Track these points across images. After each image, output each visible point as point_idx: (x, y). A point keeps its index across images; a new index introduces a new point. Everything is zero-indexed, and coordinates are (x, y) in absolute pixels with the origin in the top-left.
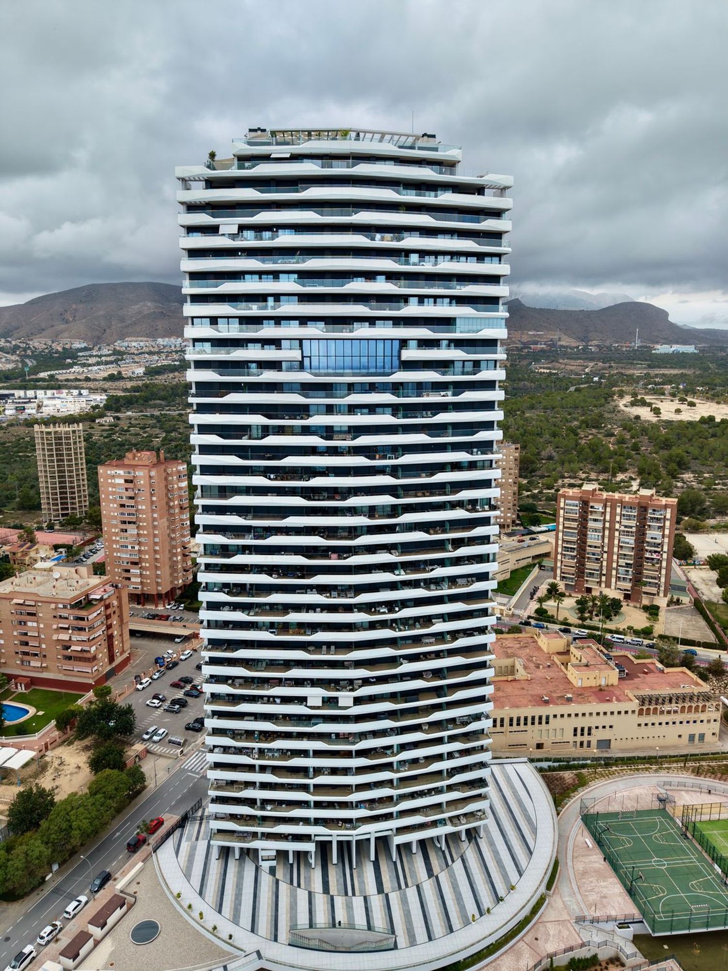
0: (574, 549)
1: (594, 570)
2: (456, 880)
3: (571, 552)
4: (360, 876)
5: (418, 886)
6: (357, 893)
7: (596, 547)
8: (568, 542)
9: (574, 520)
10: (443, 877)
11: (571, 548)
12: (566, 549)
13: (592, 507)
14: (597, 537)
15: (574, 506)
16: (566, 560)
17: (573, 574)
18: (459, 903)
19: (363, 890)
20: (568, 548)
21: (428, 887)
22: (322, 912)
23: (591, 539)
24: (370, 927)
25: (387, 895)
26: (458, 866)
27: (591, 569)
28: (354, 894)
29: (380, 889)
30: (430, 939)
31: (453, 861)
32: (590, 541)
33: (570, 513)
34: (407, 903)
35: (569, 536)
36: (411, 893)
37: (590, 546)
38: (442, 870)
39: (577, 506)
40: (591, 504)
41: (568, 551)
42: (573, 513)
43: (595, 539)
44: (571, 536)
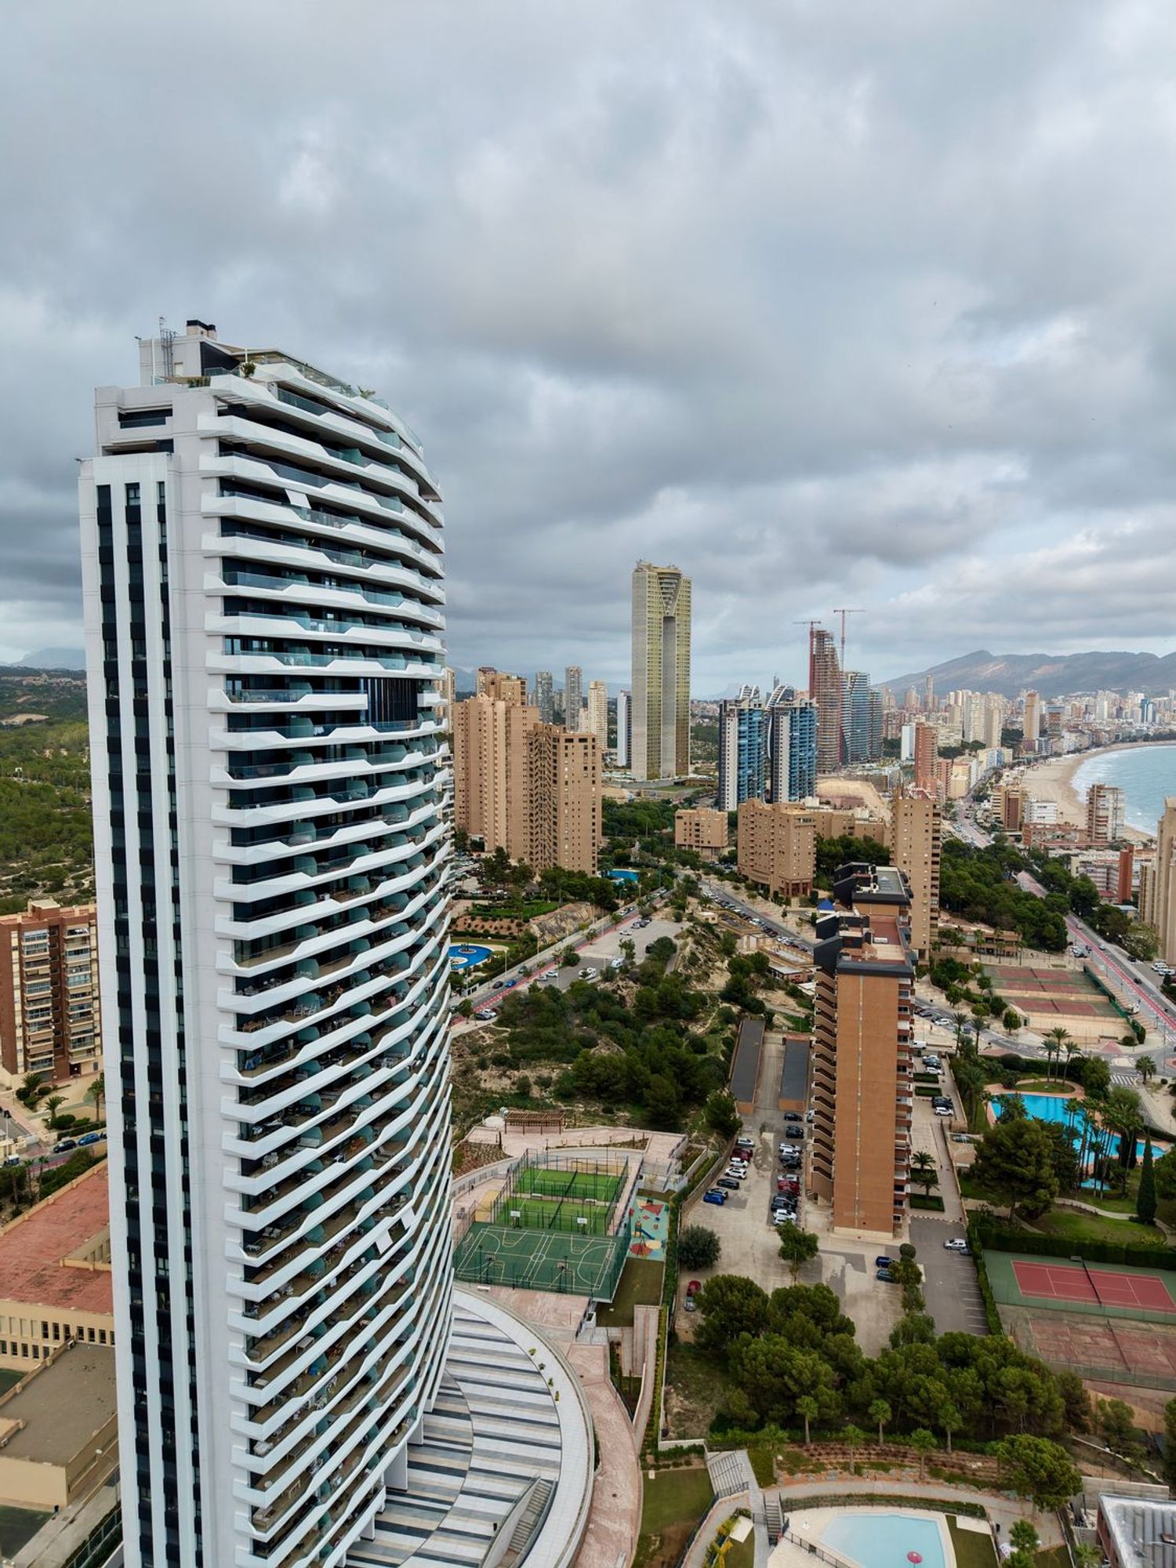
0: (47, 1009)
1: (85, 1032)
2: (488, 1397)
3: (43, 1016)
4: (424, 1488)
5: (475, 1435)
6: (451, 1499)
7: (84, 994)
8: (35, 1001)
9: (42, 962)
10: (474, 1406)
11: (42, 1010)
12: (35, 1013)
13: (72, 932)
14: (83, 978)
15: (39, 938)
16: (32, 1032)
17: (50, 1052)
18: (523, 1407)
19: (450, 1492)
20: (37, 1011)
21: (479, 1425)
22: (460, 1547)
23: (75, 983)
24: (514, 1501)
25: (471, 1469)
26: (466, 1388)
27: (77, 1034)
28: (451, 1504)
29: (461, 1474)
30: (559, 1448)
31: (459, 1390)
32: (72, 989)
33: (34, 952)
34: (496, 1453)
35: (36, 991)
36: (480, 1443)
37: (76, 996)
38: (466, 1404)
39: (45, 937)
40: (70, 928)
41: (37, 1017)
42: (39, 951)
43: (80, 982)
44: (41, 990)
